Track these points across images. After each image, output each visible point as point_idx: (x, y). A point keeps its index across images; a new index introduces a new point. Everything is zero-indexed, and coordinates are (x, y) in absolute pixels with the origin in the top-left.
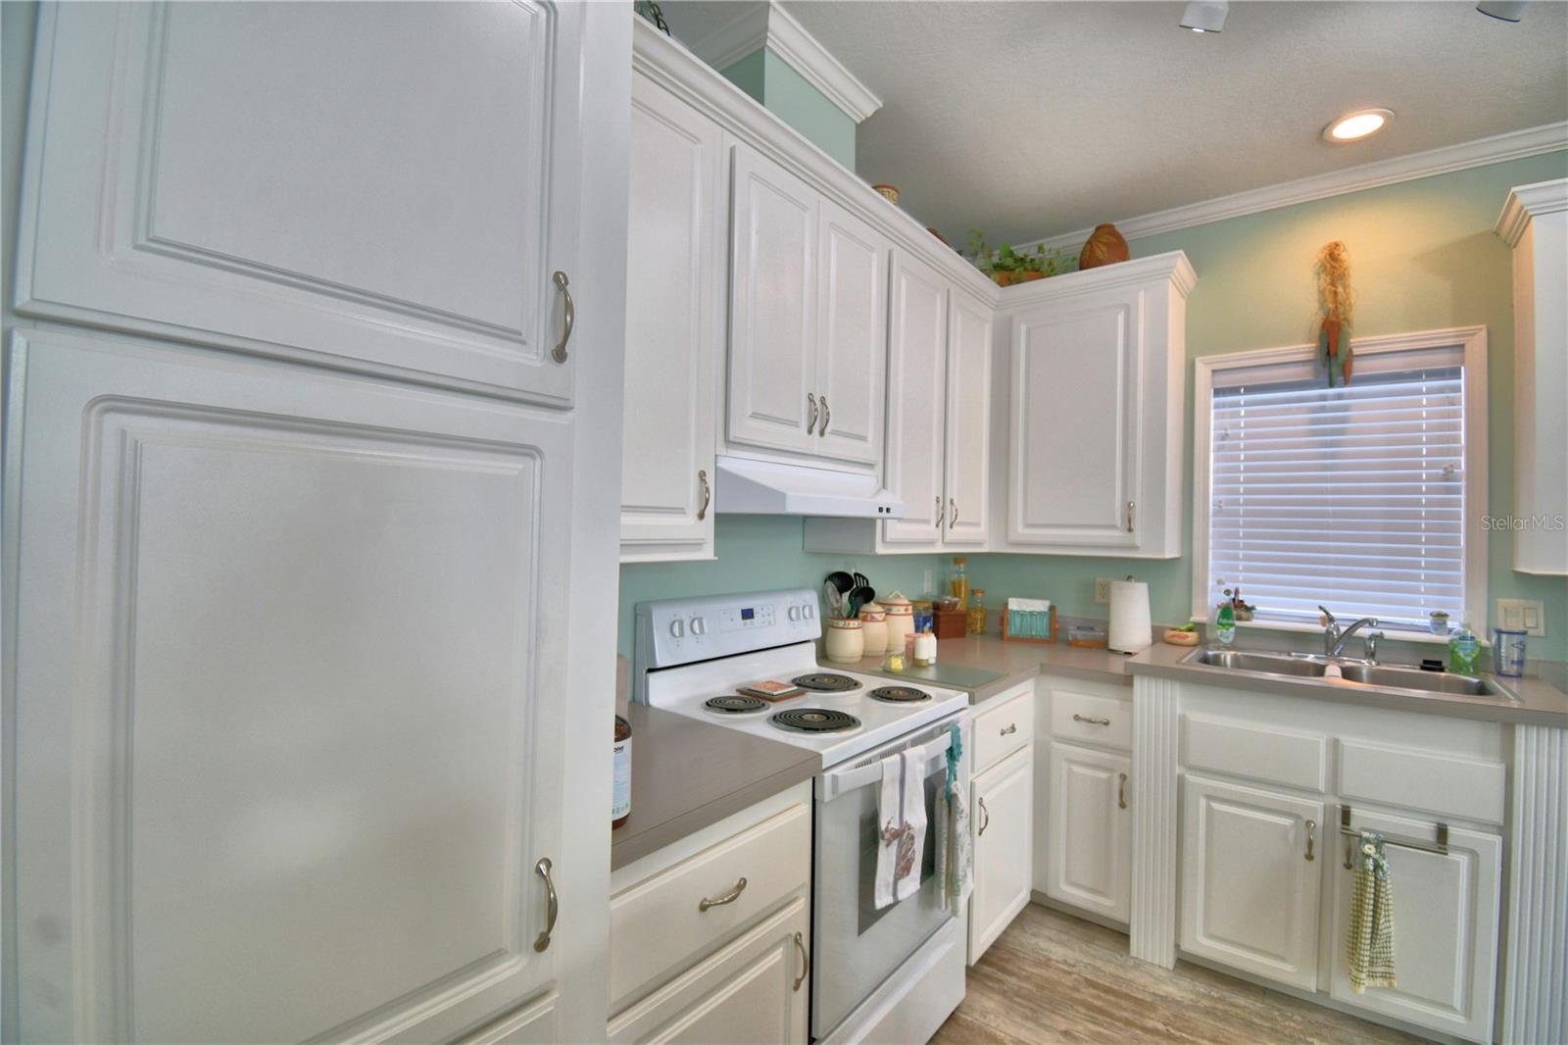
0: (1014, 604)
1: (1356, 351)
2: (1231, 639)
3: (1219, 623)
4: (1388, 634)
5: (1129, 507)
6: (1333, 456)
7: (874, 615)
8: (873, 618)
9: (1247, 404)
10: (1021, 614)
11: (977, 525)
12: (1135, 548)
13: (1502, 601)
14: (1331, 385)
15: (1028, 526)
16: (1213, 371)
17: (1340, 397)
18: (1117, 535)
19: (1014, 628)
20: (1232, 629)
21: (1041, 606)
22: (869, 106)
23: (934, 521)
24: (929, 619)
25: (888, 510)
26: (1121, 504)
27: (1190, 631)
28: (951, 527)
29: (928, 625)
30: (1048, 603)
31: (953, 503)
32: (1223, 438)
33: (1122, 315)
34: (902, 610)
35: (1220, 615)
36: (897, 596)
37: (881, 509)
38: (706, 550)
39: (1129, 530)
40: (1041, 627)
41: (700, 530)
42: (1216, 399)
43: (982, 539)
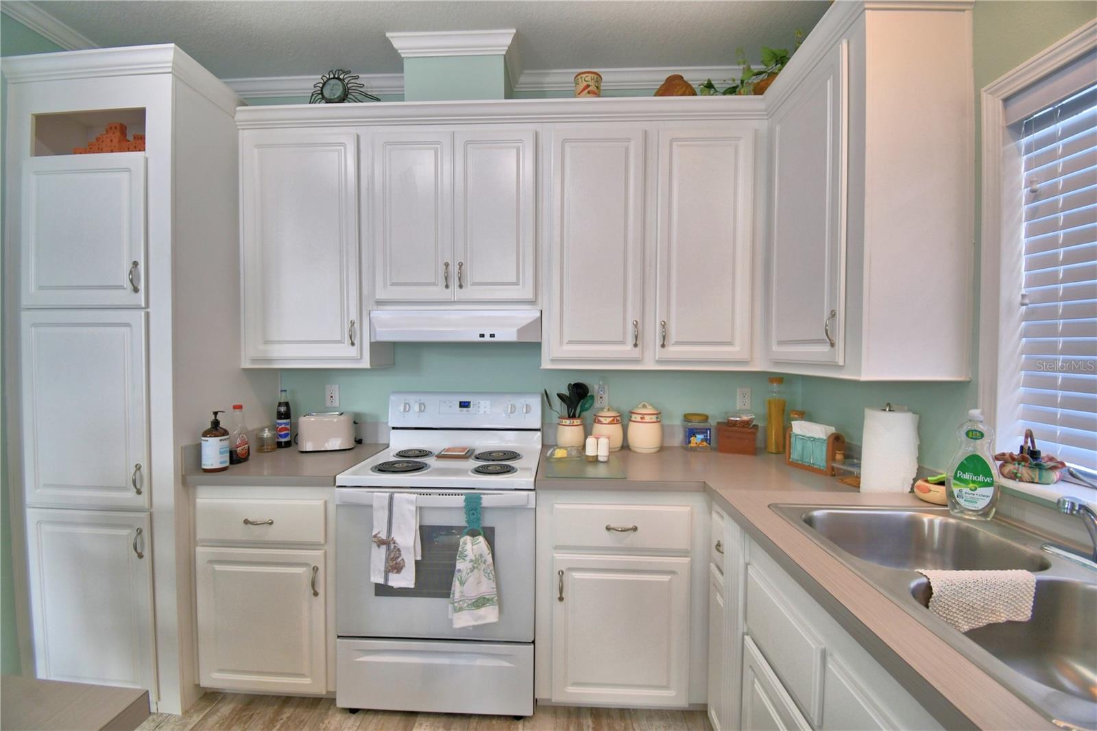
0: (798, 428)
2: (982, 504)
3: (955, 477)
7: (600, 418)
8: (599, 421)
10: (804, 439)
11: (730, 344)
12: (839, 368)
15: (780, 343)
16: (1006, 101)
18: (824, 352)
19: (796, 452)
20: (989, 491)
21: (820, 431)
22: (503, 39)
23: (630, 340)
24: (703, 431)
25: (492, 336)
26: (826, 314)
27: (942, 483)
28: (663, 346)
29: (700, 437)
30: (832, 430)
31: (664, 325)
32: (1035, 195)
33: (829, 83)
34: (638, 418)
35: (962, 467)
36: (644, 406)
37: (482, 336)
38: (366, 363)
39: (832, 345)
40: (819, 457)
41: (353, 352)
42: (1025, 141)
43: (745, 356)
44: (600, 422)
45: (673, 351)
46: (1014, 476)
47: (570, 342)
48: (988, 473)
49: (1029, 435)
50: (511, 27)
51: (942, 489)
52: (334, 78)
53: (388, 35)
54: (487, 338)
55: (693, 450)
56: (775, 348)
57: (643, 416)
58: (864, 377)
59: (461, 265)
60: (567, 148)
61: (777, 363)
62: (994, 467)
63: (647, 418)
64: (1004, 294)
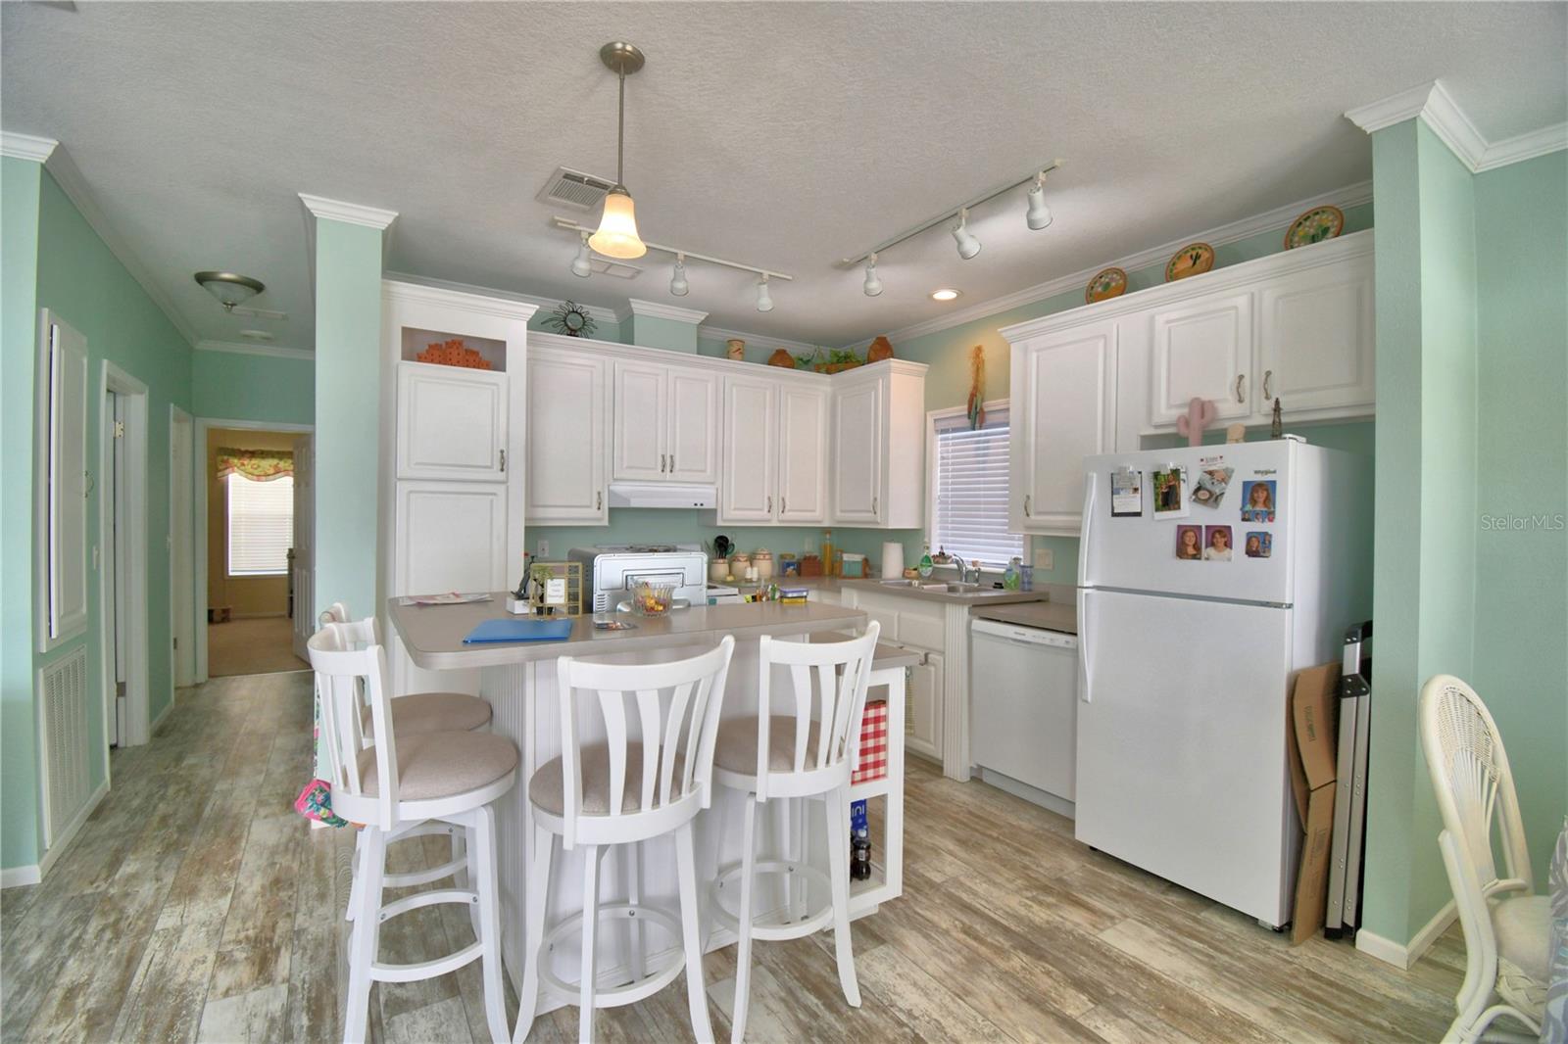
0: (846, 557)
1: (986, 410)
2: (929, 573)
4: (983, 569)
5: (875, 499)
6: (984, 469)
7: (738, 557)
9: (953, 438)
10: (848, 562)
11: (814, 511)
12: (878, 523)
13: (1038, 551)
14: (974, 429)
15: (842, 511)
16: (935, 420)
17: (986, 435)
18: (869, 516)
19: (845, 571)
20: (930, 568)
21: (858, 558)
22: (701, 316)
23: (766, 509)
24: (793, 564)
25: (702, 505)
26: (872, 499)
27: (915, 569)
28: (783, 512)
29: (792, 567)
30: (863, 556)
31: (783, 499)
32: (943, 458)
33: (873, 393)
34: (762, 557)
35: (923, 561)
36: (762, 550)
37: (696, 505)
38: (605, 523)
39: (875, 513)
40: (858, 570)
41: (599, 514)
42: (940, 436)
43: (820, 519)
44: (739, 561)
45: (789, 515)
46: (938, 563)
47: (735, 509)
48: (930, 562)
49: (942, 548)
50: (706, 311)
51: (916, 572)
52: (573, 312)
53: (631, 300)
54: (699, 507)
55: (788, 576)
56: (838, 514)
57: (764, 555)
58: (890, 527)
59: (672, 457)
60: (734, 390)
61: (839, 522)
62: (932, 560)
63: (767, 557)
64: (934, 493)
